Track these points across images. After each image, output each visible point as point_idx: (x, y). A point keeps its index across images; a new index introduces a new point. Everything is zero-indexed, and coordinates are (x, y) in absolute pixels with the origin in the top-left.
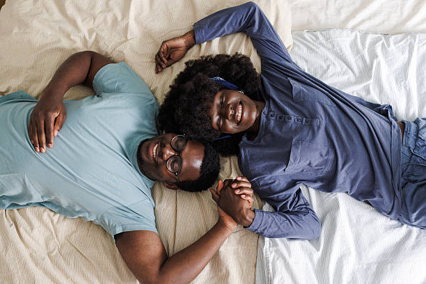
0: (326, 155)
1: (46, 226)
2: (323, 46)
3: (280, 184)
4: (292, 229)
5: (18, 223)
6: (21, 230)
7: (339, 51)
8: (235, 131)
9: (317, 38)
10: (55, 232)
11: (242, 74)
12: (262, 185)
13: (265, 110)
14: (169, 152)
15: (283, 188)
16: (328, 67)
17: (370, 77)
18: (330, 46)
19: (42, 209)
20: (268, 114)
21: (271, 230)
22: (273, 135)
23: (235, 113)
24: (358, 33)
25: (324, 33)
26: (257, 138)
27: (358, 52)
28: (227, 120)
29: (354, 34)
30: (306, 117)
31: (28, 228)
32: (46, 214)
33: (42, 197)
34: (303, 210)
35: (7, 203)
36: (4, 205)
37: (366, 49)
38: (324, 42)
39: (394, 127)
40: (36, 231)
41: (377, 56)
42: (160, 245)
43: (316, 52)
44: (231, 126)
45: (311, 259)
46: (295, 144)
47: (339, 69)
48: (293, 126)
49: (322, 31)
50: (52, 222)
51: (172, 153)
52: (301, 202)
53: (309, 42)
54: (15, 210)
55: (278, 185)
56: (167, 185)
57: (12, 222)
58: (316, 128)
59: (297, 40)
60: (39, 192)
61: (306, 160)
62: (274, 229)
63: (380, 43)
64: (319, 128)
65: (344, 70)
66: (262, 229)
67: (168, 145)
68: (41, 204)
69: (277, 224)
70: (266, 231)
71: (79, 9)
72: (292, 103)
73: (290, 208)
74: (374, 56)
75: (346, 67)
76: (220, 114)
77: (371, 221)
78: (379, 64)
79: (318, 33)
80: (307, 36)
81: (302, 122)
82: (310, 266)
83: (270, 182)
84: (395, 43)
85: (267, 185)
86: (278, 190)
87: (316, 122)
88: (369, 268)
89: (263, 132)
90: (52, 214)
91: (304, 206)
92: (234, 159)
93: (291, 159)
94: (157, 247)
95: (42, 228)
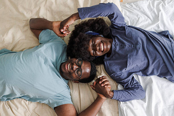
0: (144, 61)
1: (23, 106)
2: (135, 9)
3: (124, 75)
4: (131, 97)
5: (11, 107)
6: (13, 109)
7: (143, 11)
8: (101, 55)
9: (132, 6)
10: (28, 109)
11: (100, 28)
12: (116, 77)
13: (114, 43)
14: (75, 67)
15: (126, 77)
16: (139, 18)
17: (158, 20)
18: (138, 9)
19: (21, 99)
20: (115, 44)
21: (122, 99)
22: (118, 54)
23: (100, 47)
24: (150, 1)
25: (135, 3)
26: (111, 56)
27: (151, 10)
28: (97, 52)
29: (148, 2)
30: (133, 44)
31: (16, 109)
32: (23, 102)
33: (21, 95)
34: (136, 86)
35: (6, 99)
36: (4, 100)
37: (155, 8)
38: (135, 7)
39: (173, 43)
40: (19, 109)
41: (160, 10)
42: (75, 110)
43: (132, 13)
44: (99, 54)
45: (143, 107)
46: (129, 57)
47: (144, 19)
48: (128, 49)
49: (133, 2)
50: (26, 104)
51: (77, 67)
52: (135, 82)
53: (129, 8)
54: (9, 101)
55: (123, 76)
56: (74, 81)
57: (9, 107)
58: (138, 49)
59: (123, 8)
60: (19, 93)
61: (135, 64)
62: (123, 98)
63: (161, 4)
64: (139, 48)
65: (146, 19)
66: (118, 99)
67: (75, 64)
68: (20, 97)
69: (124, 96)
70: (120, 99)
71: (25, 9)
72: (126, 38)
73: (130, 86)
74: (159, 11)
75: (147, 17)
76: (93, 49)
77: (168, 86)
78: (162, 14)
79: (132, 4)
80: (127, 6)
81: (132, 47)
82: (143, 110)
83: (119, 75)
84: (168, 3)
85: (118, 76)
86: (124, 78)
87: (138, 46)
88: (170, 107)
89: (114, 53)
90: (25, 101)
91: (136, 84)
92: (102, 66)
93: (128, 64)
94: (73, 111)
95: (22, 108)
